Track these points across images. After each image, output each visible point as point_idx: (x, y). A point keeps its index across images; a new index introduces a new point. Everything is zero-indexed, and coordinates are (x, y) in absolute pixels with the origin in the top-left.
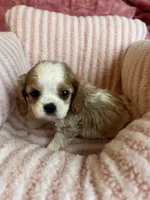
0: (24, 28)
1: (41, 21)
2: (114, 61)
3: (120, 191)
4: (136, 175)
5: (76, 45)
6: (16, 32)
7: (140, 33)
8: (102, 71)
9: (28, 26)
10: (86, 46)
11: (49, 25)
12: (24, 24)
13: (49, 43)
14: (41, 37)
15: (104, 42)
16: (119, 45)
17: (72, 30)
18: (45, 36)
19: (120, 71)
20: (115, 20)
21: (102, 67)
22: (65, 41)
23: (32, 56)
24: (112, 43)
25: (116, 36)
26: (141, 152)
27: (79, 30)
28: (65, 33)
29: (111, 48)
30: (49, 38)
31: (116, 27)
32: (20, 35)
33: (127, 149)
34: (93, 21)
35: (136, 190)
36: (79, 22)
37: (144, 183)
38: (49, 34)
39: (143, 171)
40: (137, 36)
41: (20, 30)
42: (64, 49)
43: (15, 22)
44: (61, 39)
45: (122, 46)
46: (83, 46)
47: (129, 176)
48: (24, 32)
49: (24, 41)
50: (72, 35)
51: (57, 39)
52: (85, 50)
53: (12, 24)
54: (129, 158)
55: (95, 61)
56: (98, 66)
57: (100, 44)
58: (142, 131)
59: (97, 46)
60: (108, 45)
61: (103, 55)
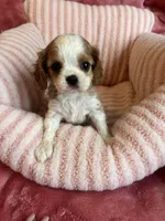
0: (43, 18)
2: (123, 52)
6: (36, 24)
7: (148, 23)
12: (43, 16)
14: (58, 29)
15: (115, 33)
16: (128, 35)
17: (86, 21)
19: (128, 61)
20: (126, 11)
24: (122, 34)
27: (93, 21)
28: (80, 24)
29: (121, 39)
31: (126, 19)
32: (40, 26)
36: (93, 12)
38: (65, 24)
41: (39, 21)
43: (35, 13)
44: (76, 30)
45: (131, 37)
46: (95, 37)
48: (43, 23)
49: (43, 32)
50: (86, 26)
52: (98, 40)
53: (31, 15)
55: (106, 51)
56: (109, 56)
57: (112, 36)
59: (108, 36)
60: (118, 37)
61: (114, 45)
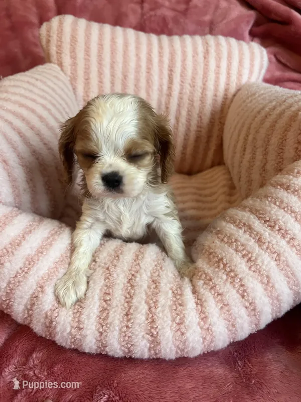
0: (74, 57)
1: (101, 46)
2: (213, 114)
3: (210, 280)
4: (225, 265)
5: (155, 87)
6: (61, 65)
8: (193, 128)
9: (81, 55)
10: (170, 88)
11: (113, 52)
12: (73, 51)
14: (100, 73)
15: (199, 83)
16: (222, 87)
17: (149, 60)
18: (107, 71)
19: (221, 130)
20: (218, 44)
21: (194, 122)
22: (137, 80)
24: (211, 85)
25: (217, 73)
26: (230, 244)
27: (161, 62)
28: (138, 67)
29: (210, 94)
30: (113, 75)
31: (219, 59)
32: (68, 69)
33: (218, 243)
34: (183, 46)
35: (225, 277)
36: (161, 47)
37: (232, 271)
38: (112, 67)
39: (231, 260)
40: (251, 72)
41: (67, 61)
43: (59, 47)
44: (131, 76)
45: (226, 90)
46: (165, 88)
47: (219, 267)
48: (74, 64)
49: (73, 79)
50: (149, 70)
51: (125, 77)
52: (169, 95)
53: (53, 50)
54: (218, 251)
55: (184, 113)
56: (189, 120)
57: (193, 86)
58: (234, 222)
59: (187, 89)
60: (204, 89)
61: (197, 104)
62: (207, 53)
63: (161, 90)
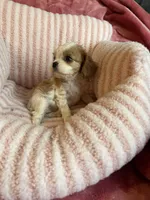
1: (21, 15)
5: (52, 40)
7: (107, 33)
10: (60, 42)
11: (28, 19)
13: (28, 37)
14: (20, 31)
15: (77, 40)
16: (89, 43)
17: (49, 26)
20: (86, 20)
22: (42, 35)
23: (12, 47)
24: (83, 41)
27: (55, 27)
28: (43, 29)
30: (28, 32)
31: (87, 28)
34: (68, 19)
36: (55, 19)
38: (27, 28)
42: (42, 43)
44: (39, 34)
45: (91, 44)
46: (58, 41)
50: (48, 31)
51: (35, 33)
52: (60, 45)
62: (80, 23)
63: (55, 42)
